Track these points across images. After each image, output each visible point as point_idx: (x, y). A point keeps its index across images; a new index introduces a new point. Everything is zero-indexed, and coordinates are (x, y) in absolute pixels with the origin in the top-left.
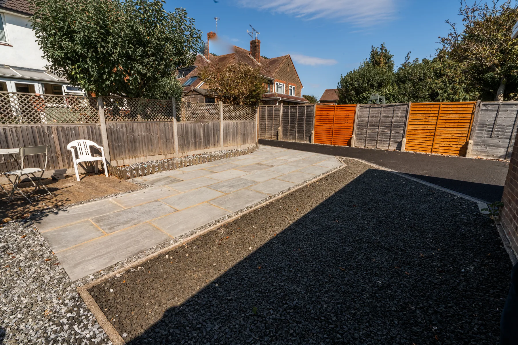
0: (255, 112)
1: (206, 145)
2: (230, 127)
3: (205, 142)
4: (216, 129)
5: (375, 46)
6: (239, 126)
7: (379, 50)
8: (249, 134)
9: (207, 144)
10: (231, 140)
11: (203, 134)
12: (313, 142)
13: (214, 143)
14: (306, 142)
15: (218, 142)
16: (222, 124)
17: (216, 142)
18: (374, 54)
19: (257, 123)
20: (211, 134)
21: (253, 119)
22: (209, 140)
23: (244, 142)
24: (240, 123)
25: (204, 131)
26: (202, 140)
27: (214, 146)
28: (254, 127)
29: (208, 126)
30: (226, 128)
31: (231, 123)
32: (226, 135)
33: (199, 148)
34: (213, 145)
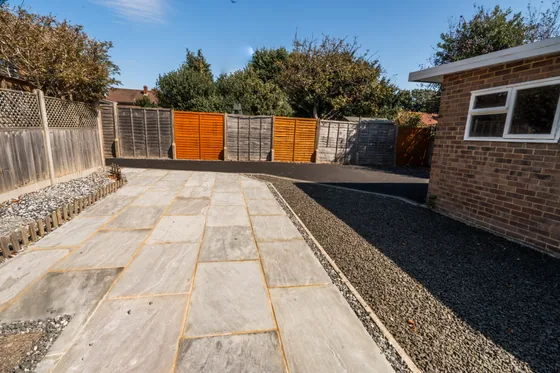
0: (96, 114)
1: (21, 180)
2: (62, 139)
3: (19, 173)
4: (37, 144)
5: (191, 50)
6: (76, 138)
7: (196, 55)
8: (92, 152)
9: (23, 176)
10: (66, 163)
11: (13, 156)
12: (175, 158)
13: (37, 171)
14: (164, 158)
15: (43, 170)
16: (48, 134)
17: (41, 171)
18: (190, 58)
19: (100, 132)
20: (29, 155)
21: (94, 126)
22: (25, 167)
23: (87, 165)
24: (76, 132)
25: (14, 151)
26: (12, 170)
27: (38, 177)
28: (97, 139)
29: (20, 139)
30: (56, 142)
31: (62, 132)
32: (57, 154)
33: (7, 188)
34: (35, 177)
